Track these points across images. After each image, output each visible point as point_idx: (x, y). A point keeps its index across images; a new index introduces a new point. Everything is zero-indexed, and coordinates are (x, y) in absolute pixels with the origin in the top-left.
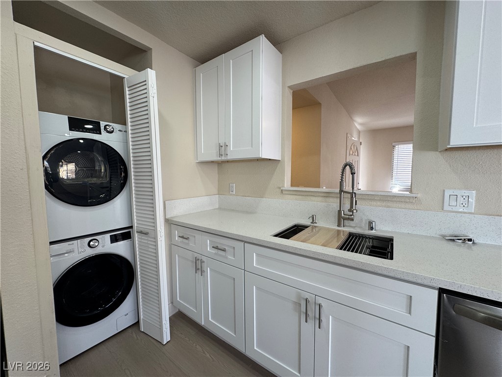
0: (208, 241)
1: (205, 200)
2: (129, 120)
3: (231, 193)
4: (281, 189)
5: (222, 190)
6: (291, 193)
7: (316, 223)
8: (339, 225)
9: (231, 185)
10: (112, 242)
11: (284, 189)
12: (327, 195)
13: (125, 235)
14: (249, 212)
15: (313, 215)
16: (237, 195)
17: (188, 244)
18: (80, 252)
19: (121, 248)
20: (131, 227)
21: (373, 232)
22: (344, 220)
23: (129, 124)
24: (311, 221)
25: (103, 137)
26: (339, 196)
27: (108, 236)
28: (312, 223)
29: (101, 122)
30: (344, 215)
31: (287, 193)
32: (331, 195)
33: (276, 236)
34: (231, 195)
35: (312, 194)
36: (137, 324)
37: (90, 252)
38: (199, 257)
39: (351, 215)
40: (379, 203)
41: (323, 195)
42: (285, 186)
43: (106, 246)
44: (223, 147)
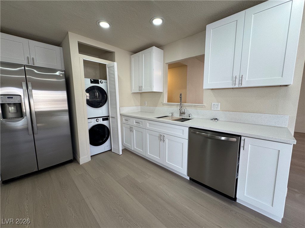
0: (134, 120)
1: (135, 108)
2: (108, 79)
4: (163, 103)
5: (141, 104)
6: (166, 105)
8: (180, 116)
9: (145, 102)
10: (103, 120)
12: (177, 105)
13: (106, 119)
14: (152, 112)
15: (172, 113)
16: (147, 106)
17: (128, 122)
18: (94, 123)
19: (105, 123)
20: (109, 116)
21: (190, 118)
22: (181, 114)
23: (108, 80)
25: (100, 85)
27: (102, 118)
28: (172, 115)
29: (99, 80)
30: (182, 112)
31: (165, 105)
34: (145, 106)
35: (173, 105)
36: (111, 150)
37: (97, 123)
38: (131, 126)
39: (184, 112)
42: (165, 102)
43: (101, 122)
44: (140, 87)
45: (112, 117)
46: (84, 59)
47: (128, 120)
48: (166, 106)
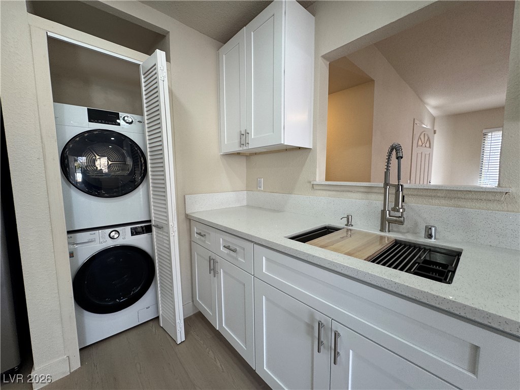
0: (221, 240)
1: (231, 196)
2: (145, 109)
3: (259, 188)
4: (312, 183)
5: (251, 186)
7: (352, 226)
8: (382, 230)
9: (259, 179)
10: (132, 234)
11: (315, 183)
12: (369, 190)
13: (146, 228)
14: (277, 210)
15: (348, 216)
16: (265, 192)
17: (204, 242)
18: (101, 242)
19: (140, 241)
20: (150, 221)
21: (432, 241)
22: (389, 223)
24: (346, 223)
25: (122, 129)
26: (383, 191)
27: (128, 228)
28: (347, 225)
29: (120, 113)
30: (390, 216)
31: (318, 188)
32: (374, 190)
33: (293, 238)
34: (259, 191)
37: (110, 243)
38: (213, 256)
39: (400, 217)
40: (443, 202)
41: (362, 190)
42: (317, 180)
43: (126, 238)
44: (244, 135)
45: (157, 226)
46: (50, 34)
47: (205, 235)
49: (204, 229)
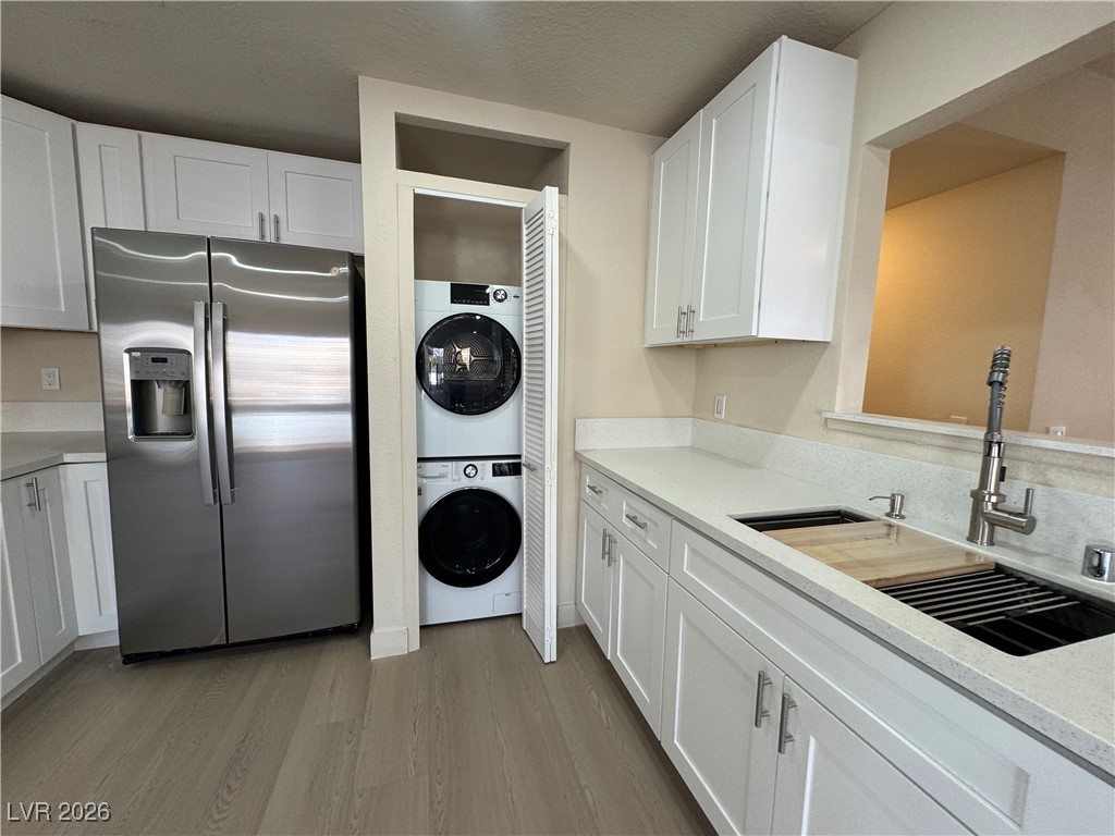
0: (625, 505)
3: (716, 415)
4: (825, 415)
5: (701, 409)
6: (850, 428)
7: (903, 517)
8: (972, 538)
9: (717, 397)
10: (495, 474)
11: (830, 415)
13: (511, 467)
15: (893, 495)
16: (728, 423)
17: (599, 503)
18: (449, 481)
19: (504, 486)
20: (520, 457)
21: (1100, 585)
22: (992, 525)
24: (888, 510)
25: (493, 311)
27: (490, 463)
28: (888, 515)
29: (490, 286)
30: (995, 509)
31: (838, 427)
33: (744, 521)
34: (717, 420)
35: (909, 437)
37: (465, 484)
38: (610, 529)
42: (836, 409)
43: (485, 480)
45: (528, 466)
46: (418, 191)
47: (601, 492)
48: (851, 438)
49: (601, 483)
